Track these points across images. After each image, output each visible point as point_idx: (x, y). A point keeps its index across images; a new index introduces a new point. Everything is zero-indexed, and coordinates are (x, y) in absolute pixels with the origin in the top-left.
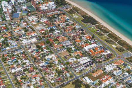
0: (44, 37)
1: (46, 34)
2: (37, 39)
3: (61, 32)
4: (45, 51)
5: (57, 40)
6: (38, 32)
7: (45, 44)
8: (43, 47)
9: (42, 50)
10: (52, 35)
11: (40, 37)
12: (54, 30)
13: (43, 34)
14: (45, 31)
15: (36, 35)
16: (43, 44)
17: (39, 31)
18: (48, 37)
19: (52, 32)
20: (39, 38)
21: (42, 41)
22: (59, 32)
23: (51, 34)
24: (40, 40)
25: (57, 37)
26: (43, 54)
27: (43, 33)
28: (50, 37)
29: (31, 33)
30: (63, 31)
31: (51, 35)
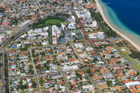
0: (86, 66)
1: (89, 63)
2: (78, 67)
3: (105, 63)
4: (84, 80)
5: (98, 71)
7: (85, 73)
8: (83, 76)
9: (81, 79)
11: (82, 65)
12: (98, 61)
13: (86, 62)
14: (88, 60)
15: (78, 62)
16: (84, 72)
17: (82, 59)
18: (90, 66)
19: (95, 62)
20: (80, 66)
21: (83, 69)
22: (103, 63)
23: (94, 63)
24: (81, 68)
25: (99, 68)
26: (81, 83)
27: (86, 61)
28: (92, 67)
29: (74, 60)
30: (107, 62)
31: (93, 65)
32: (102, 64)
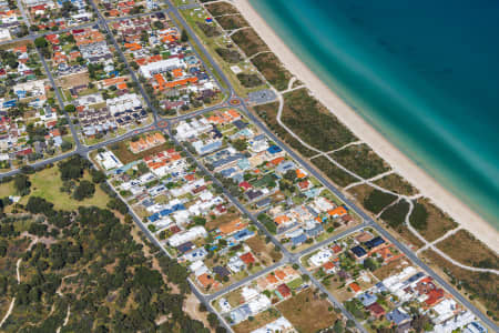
0: (35, 29)
1: (46, 20)
2: (12, 34)
3: (95, 16)
4: (23, 68)
5: (71, 39)
6: (27, 12)
7: (29, 48)
8: (21, 57)
9: (15, 66)
10: (63, 23)
11: (25, 27)
12: (76, 10)
13: (37, 18)
14: (48, 10)
15: (15, 19)
16: (25, 47)
17: (30, 9)
18: (48, 29)
19: (67, 16)
20: (19, 30)
21: (26, 38)
22: (89, 15)
23: (63, 19)
24: (20, 35)
25: (75, 32)
26: (10, 77)
27: (40, 15)
28: (55, 29)
29: (4, 13)
30: (103, 14)
31: (58, 24)
32: (86, 19)
